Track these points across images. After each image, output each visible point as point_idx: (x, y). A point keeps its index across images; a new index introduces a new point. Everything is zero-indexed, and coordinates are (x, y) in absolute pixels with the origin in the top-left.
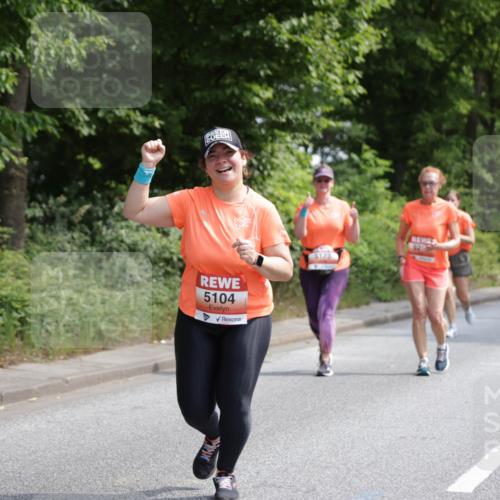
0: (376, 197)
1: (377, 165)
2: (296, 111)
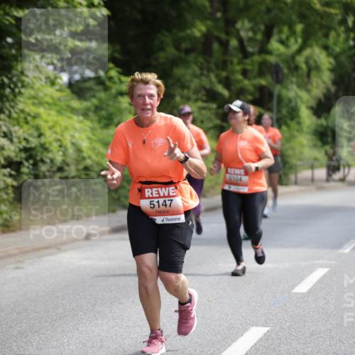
0: (121, 111)
1: (121, 82)
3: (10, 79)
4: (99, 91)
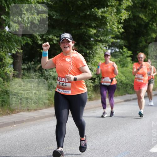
0: (127, 62)
1: (128, 53)
2: (103, 37)
3: (92, 52)
4: (121, 56)
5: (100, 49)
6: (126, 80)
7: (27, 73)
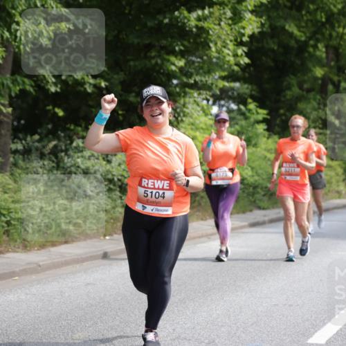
0: (257, 135)
1: (258, 113)
2: (201, 75)
4: (241, 120)
5: (193, 104)
6: (253, 176)
7: (24, 160)
